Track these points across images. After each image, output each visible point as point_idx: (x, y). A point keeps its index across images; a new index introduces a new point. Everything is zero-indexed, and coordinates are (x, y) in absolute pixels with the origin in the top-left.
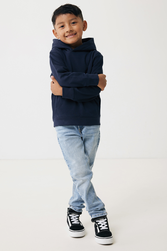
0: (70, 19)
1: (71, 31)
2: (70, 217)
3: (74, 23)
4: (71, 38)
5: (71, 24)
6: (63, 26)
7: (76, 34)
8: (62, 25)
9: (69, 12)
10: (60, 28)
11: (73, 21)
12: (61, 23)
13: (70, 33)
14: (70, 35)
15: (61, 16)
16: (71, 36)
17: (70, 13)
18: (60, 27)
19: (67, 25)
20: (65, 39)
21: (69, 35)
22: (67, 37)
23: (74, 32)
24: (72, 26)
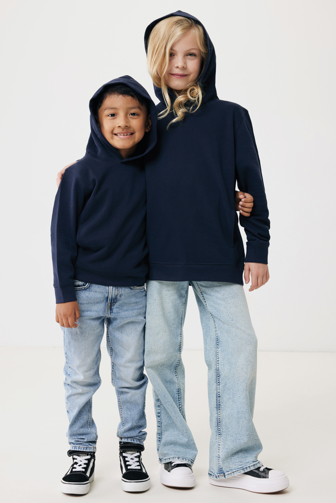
0: (130, 105)
1: (127, 127)
2: (124, 457)
3: (133, 114)
4: (122, 139)
5: (128, 115)
6: (113, 115)
7: (134, 135)
8: (112, 112)
9: (132, 94)
10: (108, 118)
11: (133, 111)
12: (112, 108)
13: (123, 129)
14: (122, 133)
15: (116, 96)
16: (124, 135)
17: (132, 96)
18: (108, 116)
19: (121, 114)
20: (112, 138)
21: (120, 133)
22: (116, 134)
23: (131, 131)
24: (130, 119)
